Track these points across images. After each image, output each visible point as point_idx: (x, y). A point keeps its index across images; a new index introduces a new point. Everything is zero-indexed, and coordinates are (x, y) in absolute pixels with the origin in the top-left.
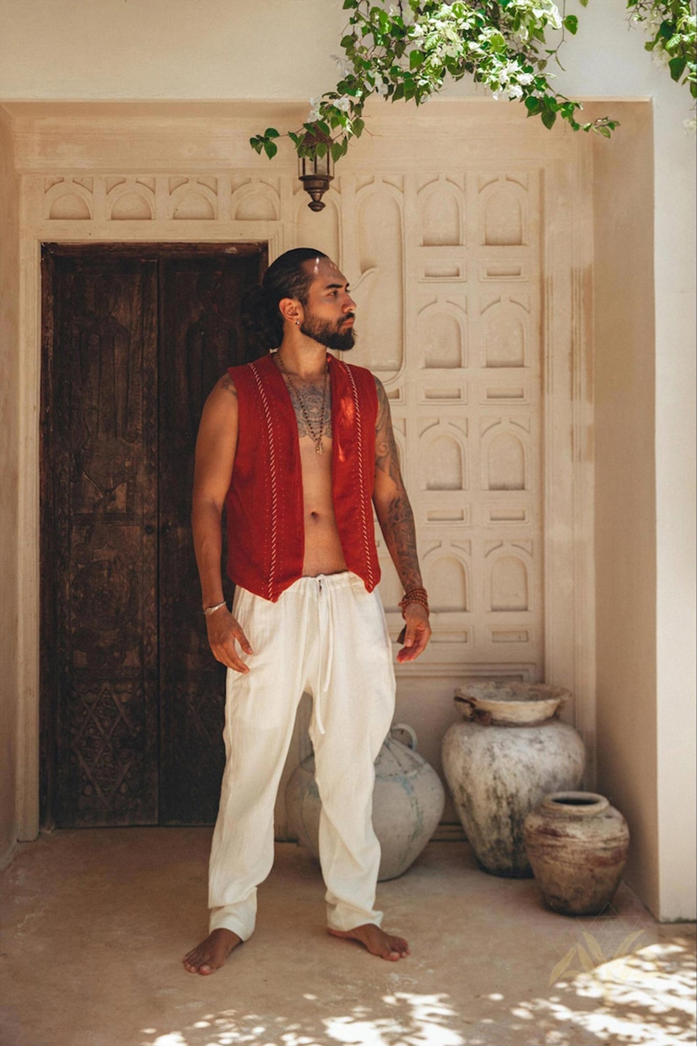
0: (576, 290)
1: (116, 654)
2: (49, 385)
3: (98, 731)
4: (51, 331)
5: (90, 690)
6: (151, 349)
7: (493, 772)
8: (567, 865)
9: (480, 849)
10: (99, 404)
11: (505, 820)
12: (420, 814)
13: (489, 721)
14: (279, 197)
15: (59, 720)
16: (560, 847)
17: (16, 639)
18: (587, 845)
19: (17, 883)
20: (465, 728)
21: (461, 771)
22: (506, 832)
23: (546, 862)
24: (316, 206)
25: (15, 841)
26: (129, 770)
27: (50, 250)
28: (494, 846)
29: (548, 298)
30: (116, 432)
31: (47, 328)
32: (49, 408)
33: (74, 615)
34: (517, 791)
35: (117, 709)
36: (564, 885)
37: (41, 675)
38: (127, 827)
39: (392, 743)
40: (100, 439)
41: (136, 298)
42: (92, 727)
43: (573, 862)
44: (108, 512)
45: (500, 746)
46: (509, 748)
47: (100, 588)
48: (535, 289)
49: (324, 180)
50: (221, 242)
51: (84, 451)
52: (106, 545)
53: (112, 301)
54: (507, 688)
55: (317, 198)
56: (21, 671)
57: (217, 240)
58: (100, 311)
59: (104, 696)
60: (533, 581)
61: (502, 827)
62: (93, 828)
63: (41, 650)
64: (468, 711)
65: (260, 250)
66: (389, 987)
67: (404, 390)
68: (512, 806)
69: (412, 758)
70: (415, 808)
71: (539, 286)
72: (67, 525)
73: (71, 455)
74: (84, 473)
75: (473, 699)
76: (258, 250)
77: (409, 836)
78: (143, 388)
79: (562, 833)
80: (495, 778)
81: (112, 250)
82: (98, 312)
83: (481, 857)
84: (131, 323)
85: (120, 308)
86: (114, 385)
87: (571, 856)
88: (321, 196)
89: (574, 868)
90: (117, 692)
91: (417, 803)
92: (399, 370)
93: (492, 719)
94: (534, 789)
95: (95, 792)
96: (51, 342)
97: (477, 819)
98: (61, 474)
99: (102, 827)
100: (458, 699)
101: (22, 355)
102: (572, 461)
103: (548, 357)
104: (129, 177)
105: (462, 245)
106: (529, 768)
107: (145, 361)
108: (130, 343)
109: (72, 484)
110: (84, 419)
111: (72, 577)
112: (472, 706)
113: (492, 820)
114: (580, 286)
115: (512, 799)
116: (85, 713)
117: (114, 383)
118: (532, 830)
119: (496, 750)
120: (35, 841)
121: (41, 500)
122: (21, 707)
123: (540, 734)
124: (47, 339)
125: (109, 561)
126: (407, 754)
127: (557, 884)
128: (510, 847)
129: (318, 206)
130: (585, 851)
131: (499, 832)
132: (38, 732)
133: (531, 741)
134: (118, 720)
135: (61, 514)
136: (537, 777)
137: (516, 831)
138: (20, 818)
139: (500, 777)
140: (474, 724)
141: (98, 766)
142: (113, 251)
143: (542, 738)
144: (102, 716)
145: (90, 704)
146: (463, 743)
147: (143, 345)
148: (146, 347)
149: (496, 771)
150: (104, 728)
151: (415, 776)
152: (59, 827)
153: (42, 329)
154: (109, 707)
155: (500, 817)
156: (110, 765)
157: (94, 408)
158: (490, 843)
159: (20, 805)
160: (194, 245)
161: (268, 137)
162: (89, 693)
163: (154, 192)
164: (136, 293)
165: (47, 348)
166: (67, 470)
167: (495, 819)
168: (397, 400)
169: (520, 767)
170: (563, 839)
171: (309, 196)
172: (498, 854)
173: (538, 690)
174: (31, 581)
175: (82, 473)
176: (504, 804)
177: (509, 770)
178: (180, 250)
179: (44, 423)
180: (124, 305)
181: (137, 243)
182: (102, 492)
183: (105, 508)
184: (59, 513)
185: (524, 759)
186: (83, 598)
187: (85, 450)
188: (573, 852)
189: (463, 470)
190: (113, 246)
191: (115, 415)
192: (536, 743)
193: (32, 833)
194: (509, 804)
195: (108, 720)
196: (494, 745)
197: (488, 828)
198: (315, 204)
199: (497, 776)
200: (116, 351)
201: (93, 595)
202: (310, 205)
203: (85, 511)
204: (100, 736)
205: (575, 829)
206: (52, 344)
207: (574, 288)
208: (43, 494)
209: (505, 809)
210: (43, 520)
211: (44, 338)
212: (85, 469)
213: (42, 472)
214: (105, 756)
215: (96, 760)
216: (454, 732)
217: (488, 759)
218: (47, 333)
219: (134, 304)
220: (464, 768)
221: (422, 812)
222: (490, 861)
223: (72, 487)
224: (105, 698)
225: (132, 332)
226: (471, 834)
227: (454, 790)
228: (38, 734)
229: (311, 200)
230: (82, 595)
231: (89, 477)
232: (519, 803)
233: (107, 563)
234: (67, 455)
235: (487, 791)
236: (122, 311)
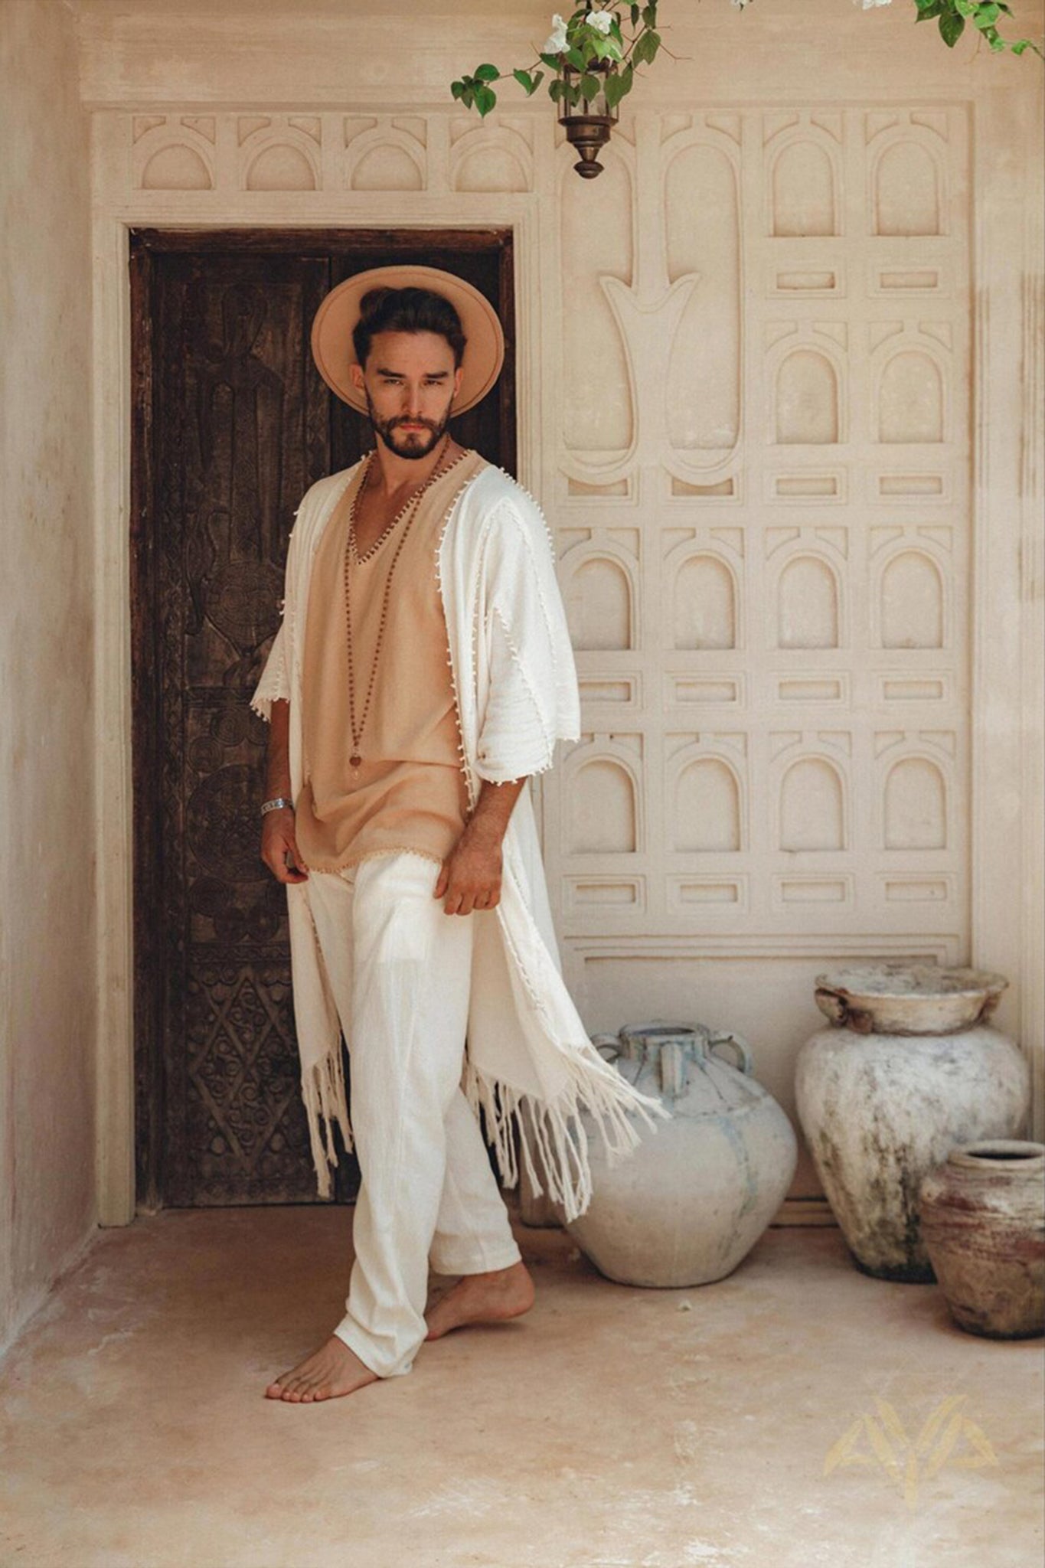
0: (1029, 311)
1: (263, 921)
2: (146, 472)
3: (234, 1048)
4: (148, 379)
5: (220, 981)
6: (319, 412)
7: (873, 1109)
8: (985, 1255)
9: (855, 1236)
10: (231, 505)
11: (893, 1187)
12: (751, 1177)
13: (870, 1025)
14: (532, 153)
15: (168, 1030)
16: (973, 1226)
17: (94, 895)
18: (1017, 1223)
19: (94, 1289)
20: (833, 1037)
21: (823, 1110)
22: (895, 1206)
23: (952, 1252)
24: (588, 168)
25: (95, 1226)
26: (286, 1112)
27: (145, 240)
28: (877, 1229)
29: (981, 325)
30: (260, 551)
31: (141, 374)
32: (145, 510)
33: (192, 858)
34: (912, 1139)
35: (265, 1011)
36: (979, 1288)
37: (136, 956)
38: (282, 1205)
39: (712, 1063)
40: (233, 563)
41: (292, 325)
42: (225, 1041)
43: (994, 1250)
44: (248, 684)
45: (886, 1068)
46: (900, 1071)
47: (236, 811)
48: (962, 310)
49: (601, 124)
50: (434, 228)
51: (207, 583)
52: (246, 740)
53: (251, 329)
54: (906, 976)
55: (589, 155)
56: (102, 947)
57: (428, 226)
58: (231, 346)
59: (244, 990)
60: (955, 797)
61: (889, 1197)
62: (226, 1206)
63: (135, 914)
64: (836, 1011)
65: (501, 242)
66: (679, 1441)
67: (741, 481)
68: (903, 1164)
69: (742, 1087)
70: (743, 1166)
71: (966, 306)
72: (178, 707)
73: (183, 587)
74: (207, 619)
75: (844, 991)
76: (496, 242)
77: (734, 1213)
78: (306, 477)
79: (976, 1204)
80: (876, 1119)
81: (248, 241)
82: (228, 347)
83: (856, 1249)
84: (285, 368)
85: (264, 341)
86: (257, 472)
87: (990, 1242)
88: (596, 152)
89: (995, 1261)
90: (266, 985)
91: (747, 1159)
92: (732, 447)
93: (874, 1024)
94: (939, 1137)
95: (229, 1149)
96: (148, 398)
97: (849, 1187)
98: (168, 621)
99: (241, 1206)
100: (822, 992)
101: (98, 421)
102: (1020, 597)
103: (981, 426)
104: (276, 116)
105: (839, 235)
106: (932, 1102)
107: (308, 430)
108: (283, 401)
109: (187, 636)
110: (207, 529)
111: (189, 793)
112: (843, 1002)
113: (872, 1187)
114: (1035, 305)
115: (903, 1154)
116: (211, 1018)
117: (257, 468)
118: (931, 1200)
119: (879, 1074)
120: (127, 1226)
121: (133, 663)
122: (102, 1006)
123: (952, 1047)
124: (141, 394)
125: (250, 767)
126: (734, 1081)
127: (969, 1287)
128: (902, 1233)
129: (590, 169)
130: (1013, 1233)
131: (884, 1207)
132: (132, 1050)
133: (937, 1059)
134: (267, 1028)
135: (168, 689)
136: (945, 1117)
137: (910, 1206)
138: (102, 1190)
139: (884, 1116)
140: (845, 1033)
141: (235, 1104)
142: (251, 244)
143: (955, 1054)
144: (240, 1023)
145: (220, 1004)
146: (826, 1062)
147: (305, 404)
148: (310, 407)
149: (877, 1108)
150: (244, 1043)
151: (746, 1116)
152: (170, 1204)
153: (133, 375)
154: (252, 1008)
155: (885, 1182)
156: (255, 1104)
157: (223, 510)
158: (869, 1224)
159: (102, 1169)
160: (388, 233)
161: (480, 79)
162: (219, 985)
163: (319, 143)
164: (293, 313)
165: (142, 408)
166: (179, 613)
167: (877, 1185)
168: (730, 497)
169: (916, 1100)
170: (979, 1213)
171: (575, 151)
172: (884, 1242)
173: (958, 979)
174: (117, 798)
175: (203, 618)
176: (891, 1159)
177: (899, 1105)
178: (365, 242)
179: (138, 534)
180: (274, 336)
181: (292, 230)
182: (238, 652)
183: (242, 677)
184: (166, 686)
185: (925, 1088)
186: (207, 828)
187: (209, 580)
188: (994, 1235)
189: (839, 615)
190: (254, 234)
191: (259, 523)
192: (945, 1062)
193: (122, 1216)
194: (898, 1160)
195: (250, 1031)
196: (876, 1065)
197: (867, 1200)
198: (586, 165)
199: (880, 1116)
200: (260, 414)
201: (224, 823)
202: (578, 168)
203: (210, 683)
204: (238, 1056)
205: (999, 1198)
206: (150, 402)
207: (1027, 308)
208: (137, 654)
209: (893, 1171)
210: (137, 698)
211: (136, 392)
212: (208, 612)
213: (135, 618)
214: (246, 1088)
215: (231, 1097)
216: (814, 1045)
217: (864, 1088)
218: (141, 383)
219: (290, 335)
220: (826, 1103)
221: (757, 1173)
222: (870, 1256)
223: (187, 643)
224: (246, 993)
225: (287, 382)
226: (840, 1210)
227: (811, 1139)
228: (132, 1055)
229: (580, 159)
230: (205, 823)
231: (215, 625)
232: (915, 1159)
233: (246, 769)
234: (178, 589)
235: (864, 1139)
236: (268, 346)
